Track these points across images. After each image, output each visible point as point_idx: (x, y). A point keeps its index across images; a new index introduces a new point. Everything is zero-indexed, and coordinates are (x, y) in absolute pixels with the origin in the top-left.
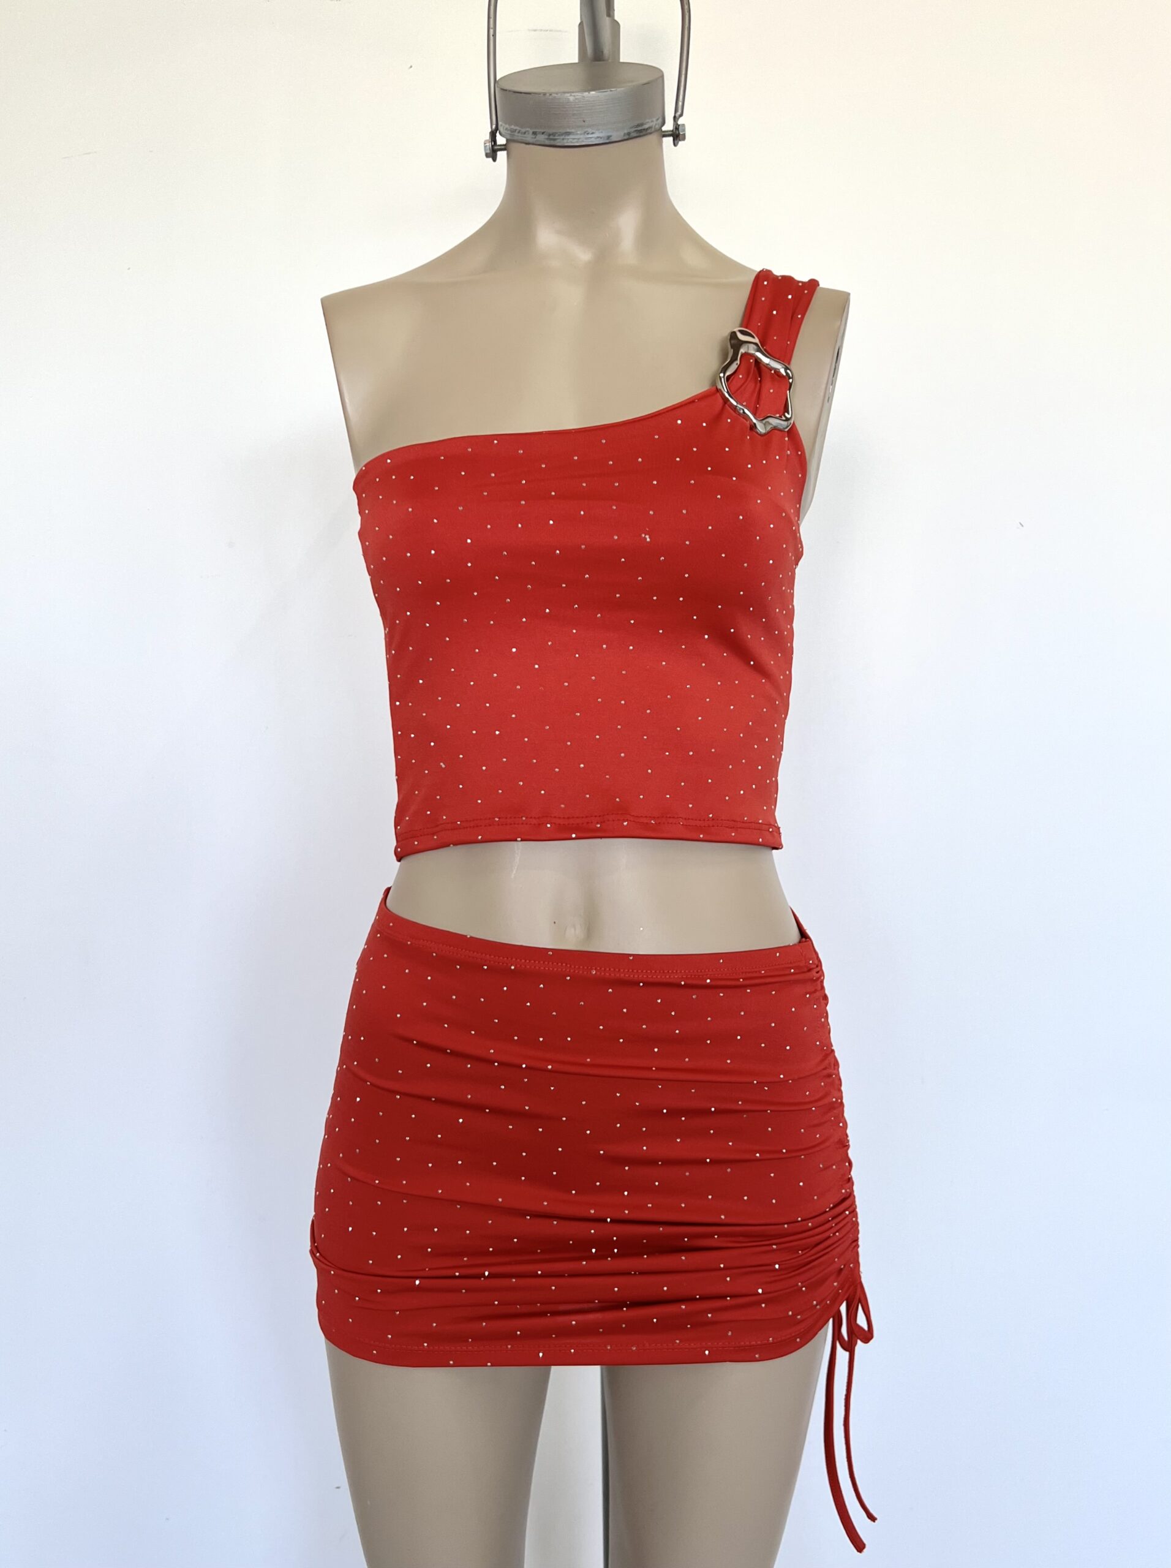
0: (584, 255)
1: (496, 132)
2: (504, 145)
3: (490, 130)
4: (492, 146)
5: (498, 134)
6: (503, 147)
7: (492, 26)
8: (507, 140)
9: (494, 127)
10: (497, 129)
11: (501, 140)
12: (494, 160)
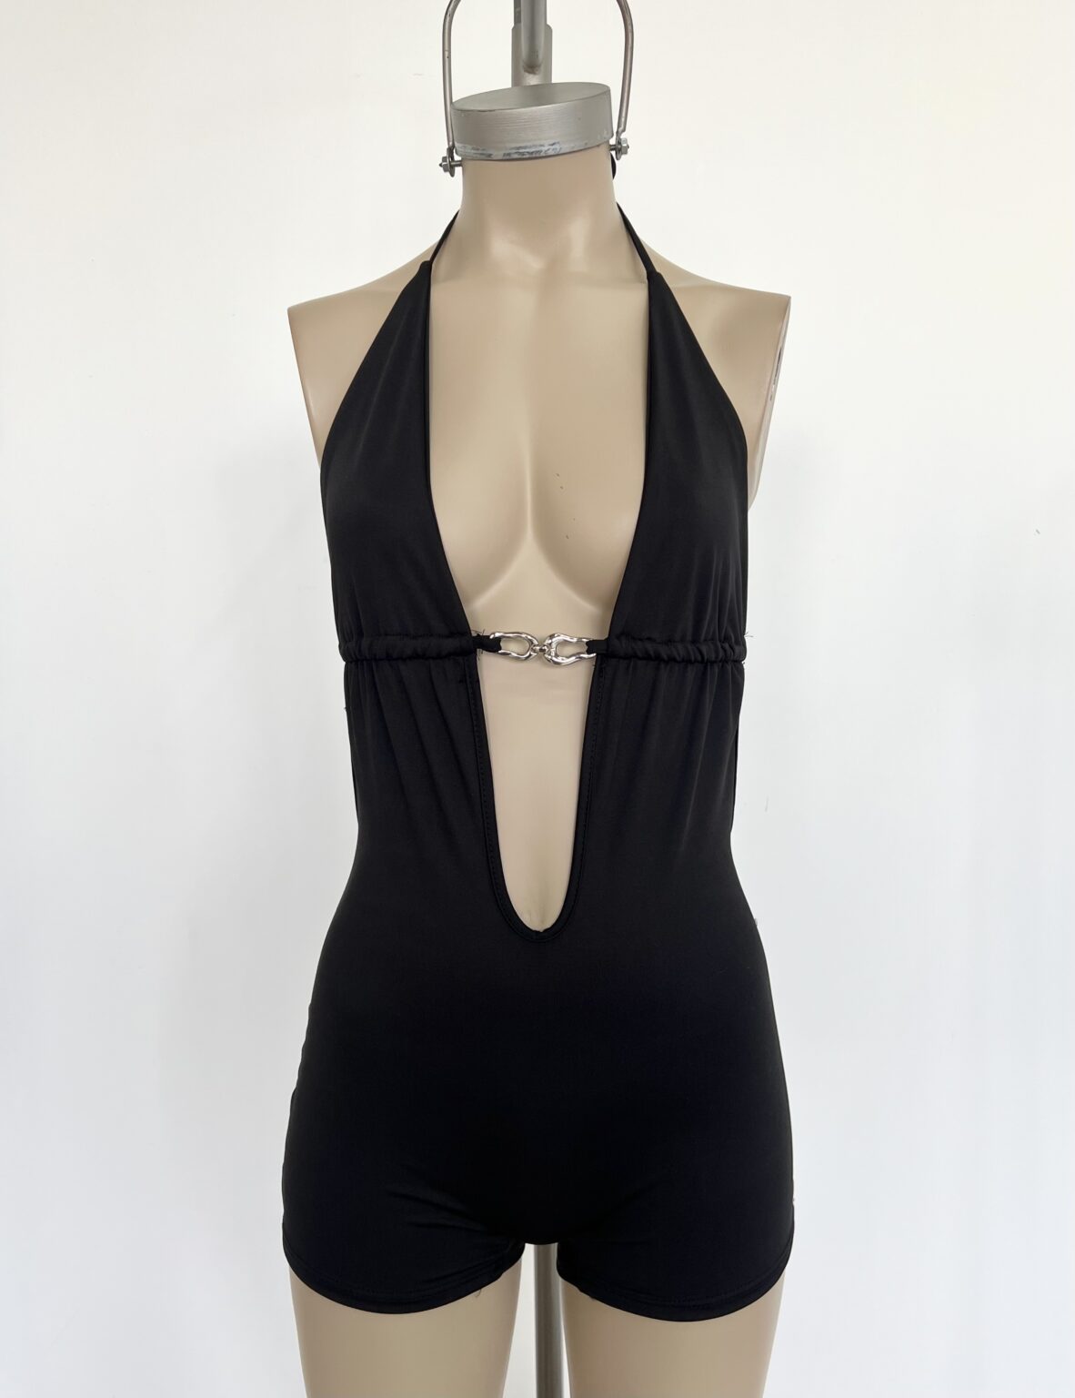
1: (453, 149)
2: (459, 162)
4: (450, 163)
5: (454, 151)
6: (461, 163)
8: (463, 158)
9: (451, 145)
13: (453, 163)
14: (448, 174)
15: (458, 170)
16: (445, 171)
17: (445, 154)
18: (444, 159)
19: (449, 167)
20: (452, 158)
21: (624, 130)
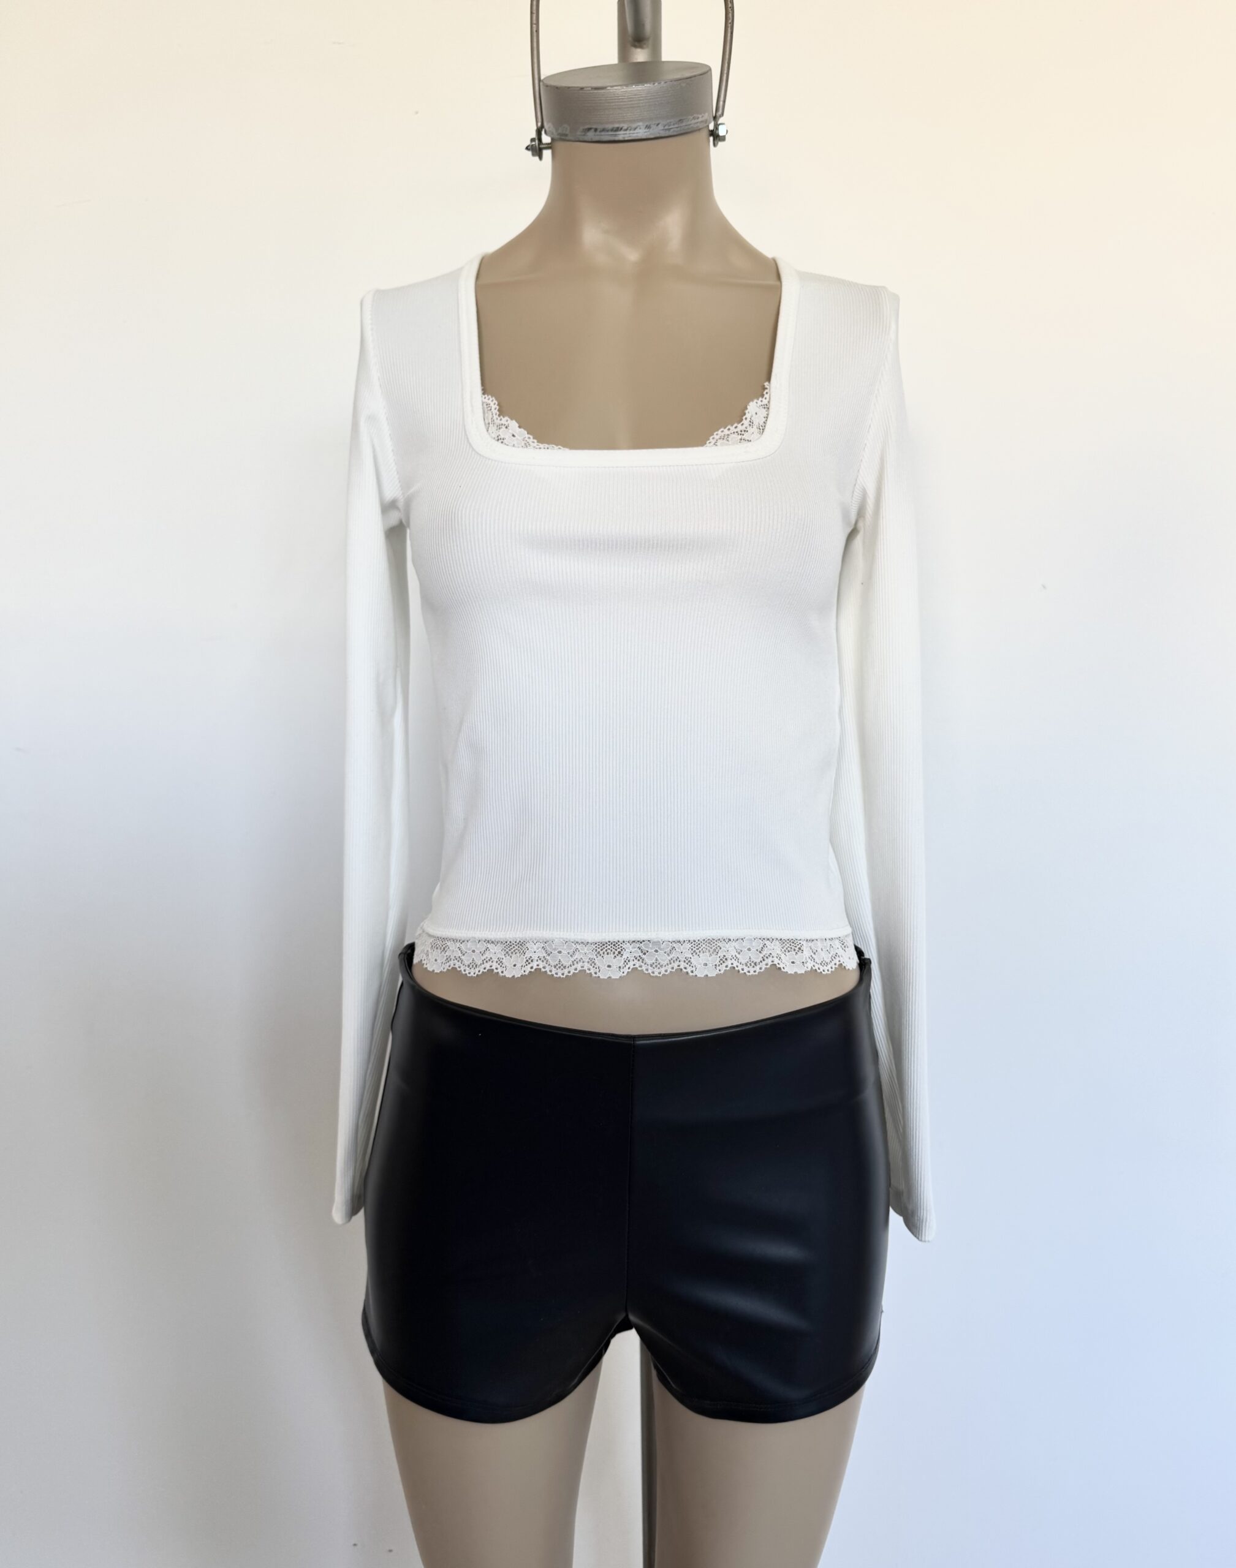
0: (632, 255)
1: (542, 130)
2: (548, 144)
3: (535, 128)
4: (539, 145)
5: (543, 132)
6: (550, 146)
7: (534, 22)
8: (553, 139)
9: (539, 124)
10: (542, 126)
11: (546, 139)
12: (541, 158)
13: (542, 146)
14: (537, 158)
15: (547, 154)
16: (533, 155)
17: (534, 135)
18: (533, 140)
19: (536, 149)
20: (540, 140)
21: (722, 114)
